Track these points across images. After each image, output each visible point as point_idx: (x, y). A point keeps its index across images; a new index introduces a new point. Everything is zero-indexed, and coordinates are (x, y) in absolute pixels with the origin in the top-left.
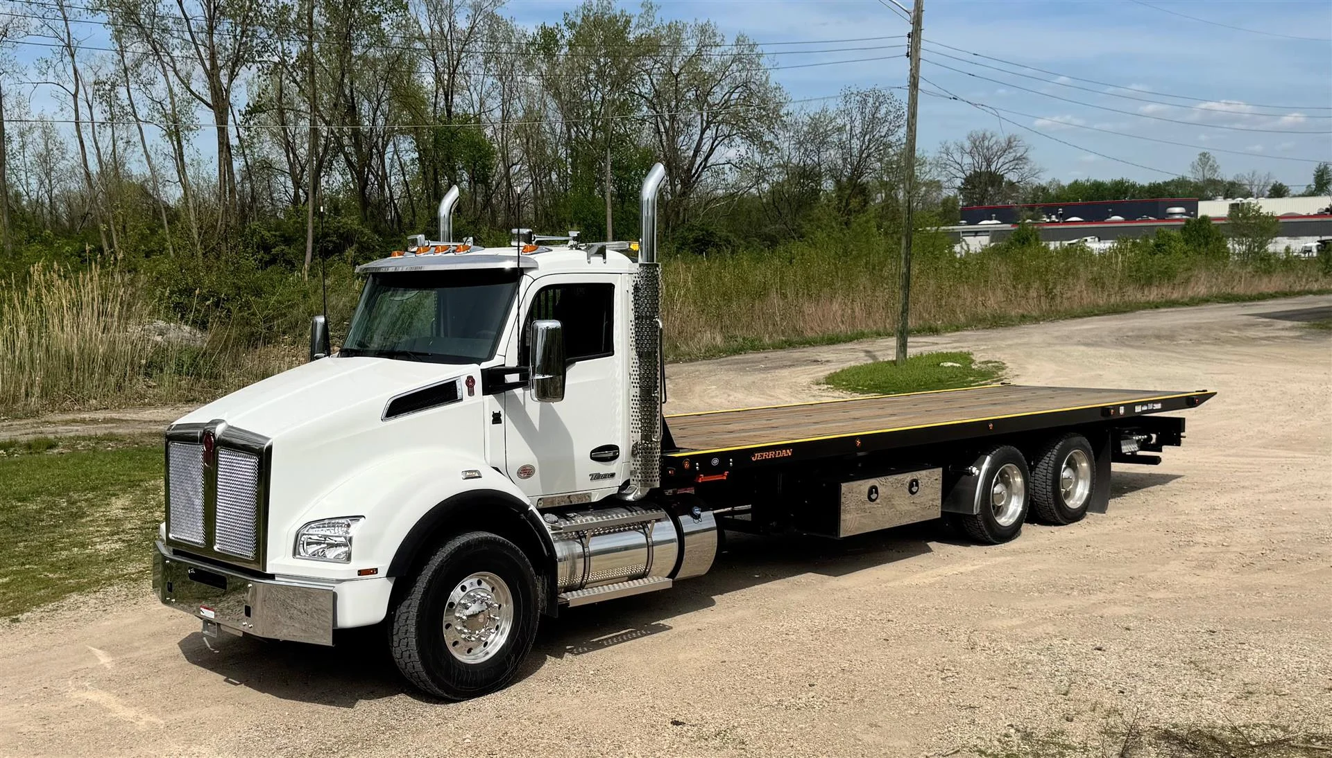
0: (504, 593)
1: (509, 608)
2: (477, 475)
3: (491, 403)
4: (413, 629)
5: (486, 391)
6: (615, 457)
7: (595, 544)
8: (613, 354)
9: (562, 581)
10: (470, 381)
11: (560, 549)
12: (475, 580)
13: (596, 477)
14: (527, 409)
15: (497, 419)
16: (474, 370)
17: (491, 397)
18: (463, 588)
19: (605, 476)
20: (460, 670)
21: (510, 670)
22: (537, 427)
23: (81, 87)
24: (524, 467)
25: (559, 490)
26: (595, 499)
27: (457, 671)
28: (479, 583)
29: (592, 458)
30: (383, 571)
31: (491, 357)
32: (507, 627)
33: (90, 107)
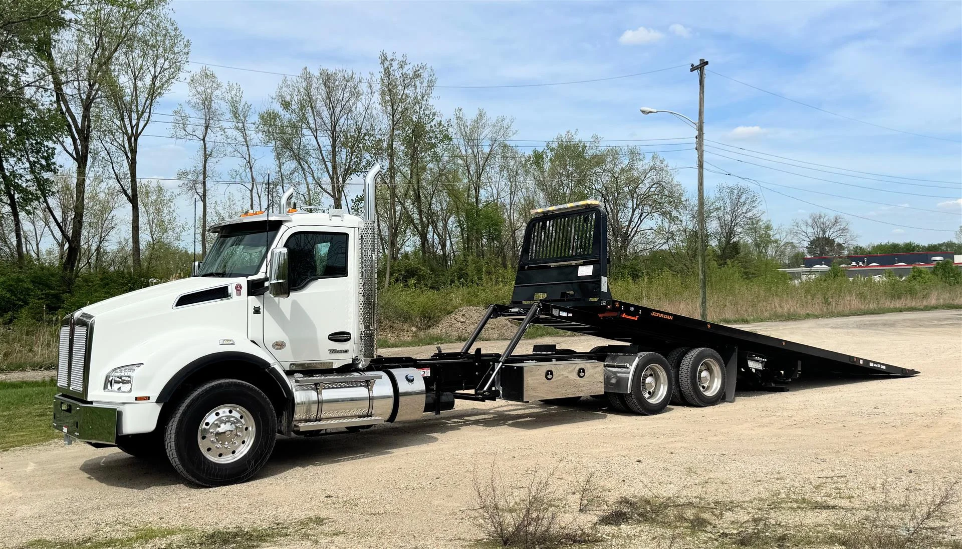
0: (249, 419)
1: (252, 429)
2: (231, 342)
3: (254, 301)
4: (173, 436)
5: (250, 293)
6: (348, 340)
7: (327, 394)
8: (347, 276)
9: (297, 416)
10: (238, 288)
11: (299, 396)
12: (227, 410)
13: (334, 351)
14: (281, 306)
15: (257, 311)
16: (243, 281)
17: (253, 297)
18: (217, 414)
19: (341, 352)
20: (209, 466)
21: (250, 470)
22: (289, 319)
23: (255, 186)
24: (277, 342)
25: (306, 358)
26: (335, 366)
27: (206, 467)
28: (230, 412)
29: (329, 339)
30: (154, 398)
31: (256, 273)
32: (250, 442)
33: (259, 197)
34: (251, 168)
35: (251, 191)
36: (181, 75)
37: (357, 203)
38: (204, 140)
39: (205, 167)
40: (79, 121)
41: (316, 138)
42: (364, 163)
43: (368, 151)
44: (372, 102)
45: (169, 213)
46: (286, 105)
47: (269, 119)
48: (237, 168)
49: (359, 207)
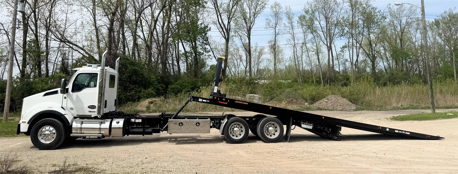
0: (55, 131)
1: (56, 134)
2: (52, 107)
6: (95, 108)
7: (84, 125)
8: (96, 87)
9: (73, 132)
11: (75, 125)
12: (48, 127)
13: (90, 112)
15: (65, 98)
17: (63, 94)
18: (45, 128)
19: (92, 112)
22: (75, 100)
24: (71, 108)
25: (81, 113)
26: (92, 117)
29: (88, 107)
30: (27, 122)
32: (55, 138)
33: (296, 49)
34: (294, 38)
35: (294, 46)
36: (266, 6)
37: (343, 49)
38: (275, 29)
39: (275, 39)
40: (226, 26)
41: (320, 24)
42: (345, 32)
43: (346, 26)
44: (344, 6)
45: (282, 55)
46: (307, 12)
47: (302, 18)
48: (290, 38)
49: (344, 50)
